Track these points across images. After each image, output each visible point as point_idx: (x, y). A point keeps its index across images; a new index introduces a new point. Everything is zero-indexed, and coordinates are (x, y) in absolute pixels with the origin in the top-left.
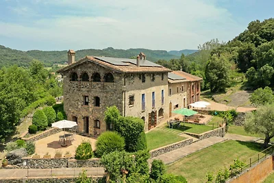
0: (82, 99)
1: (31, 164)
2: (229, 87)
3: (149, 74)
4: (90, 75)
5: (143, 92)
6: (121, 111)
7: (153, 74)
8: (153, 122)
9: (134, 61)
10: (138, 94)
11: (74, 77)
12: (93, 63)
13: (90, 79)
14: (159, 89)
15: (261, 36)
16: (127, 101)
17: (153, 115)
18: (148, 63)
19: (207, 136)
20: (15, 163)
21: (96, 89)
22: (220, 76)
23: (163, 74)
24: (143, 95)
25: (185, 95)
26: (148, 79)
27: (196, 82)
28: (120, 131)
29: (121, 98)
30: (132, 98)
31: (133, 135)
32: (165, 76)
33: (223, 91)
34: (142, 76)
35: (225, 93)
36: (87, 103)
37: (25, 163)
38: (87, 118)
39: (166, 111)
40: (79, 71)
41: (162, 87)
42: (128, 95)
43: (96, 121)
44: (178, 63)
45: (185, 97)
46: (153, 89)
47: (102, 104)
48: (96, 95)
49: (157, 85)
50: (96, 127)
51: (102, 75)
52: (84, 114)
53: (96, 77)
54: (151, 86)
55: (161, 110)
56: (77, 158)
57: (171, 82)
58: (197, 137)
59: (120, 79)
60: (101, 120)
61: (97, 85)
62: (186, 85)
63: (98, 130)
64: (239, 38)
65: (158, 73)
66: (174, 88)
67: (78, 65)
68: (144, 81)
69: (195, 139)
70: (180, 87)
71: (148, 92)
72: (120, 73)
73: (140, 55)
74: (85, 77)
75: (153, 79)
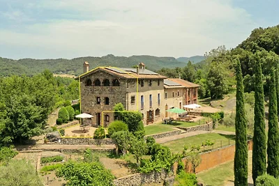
0: (95, 99)
1: (64, 141)
2: (227, 93)
3: (147, 80)
4: (101, 81)
5: (142, 94)
6: (125, 107)
7: (150, 81)
8: (150, 120)
9: (135, 70)
10: (138, 96)
11: (88, 83)
12: (104, 72)
13: (101, 84)
14: (156, 93)
15: (259, 44)
16: (130, 100)
17: (150, 113)
18: (146, 71)
19: (194, 129)
20: (53, 141)
21: (106, 92)
22: (217, 83)
23: (159, 80)
24: (142, 96)
25: (181, 99)
26: (146, 84)
27: (192, 88)
28: (124, 121)
29: (125, 97)
30: (133, 98)
31: (134, 123)
32: (161, 82)
33: (220, 98)
34: (141, 81)
35: (222, 99)
36: (99, 103)
37: (60, 141)
38: (99, 114)
39: (162, 111)
40: (93, 79)
41: (159, 91)
42: (130, 95)
43: (106, 116)
44: (182, 71)
45: (181, 101)
46: (151, 92)
47: (110, 102)
48: (106, 96)
49: (154, 89)
50: (106, 120)
51: (111, 81)
52: (97, 111)
53: (106, 83)
54: (149, 90)
55: (158, 111)
56: (95, 138)
57: (166, 87)
58: (185, 129)
59: (125, 84)
60: (110, 115)
61: (107, 89)
62: (182, 91)
63: (107, 123)
64: (242, 46)
65: (155, 80)
66: (170, 92)
67: (92, 74)
68: (142, 86)
69: (183, 131)
70: (175, 92)
71: (146, 94)
72: (124, 79)
73: (141, 65)
74: (97, 83)
75: (150, 85)
